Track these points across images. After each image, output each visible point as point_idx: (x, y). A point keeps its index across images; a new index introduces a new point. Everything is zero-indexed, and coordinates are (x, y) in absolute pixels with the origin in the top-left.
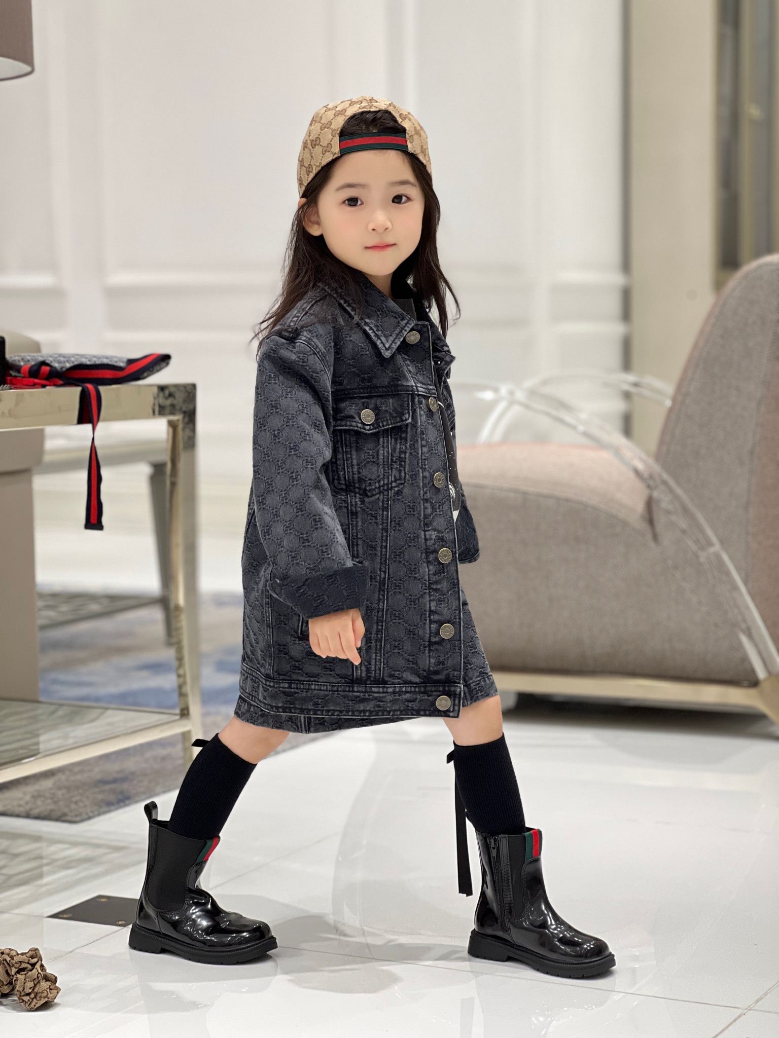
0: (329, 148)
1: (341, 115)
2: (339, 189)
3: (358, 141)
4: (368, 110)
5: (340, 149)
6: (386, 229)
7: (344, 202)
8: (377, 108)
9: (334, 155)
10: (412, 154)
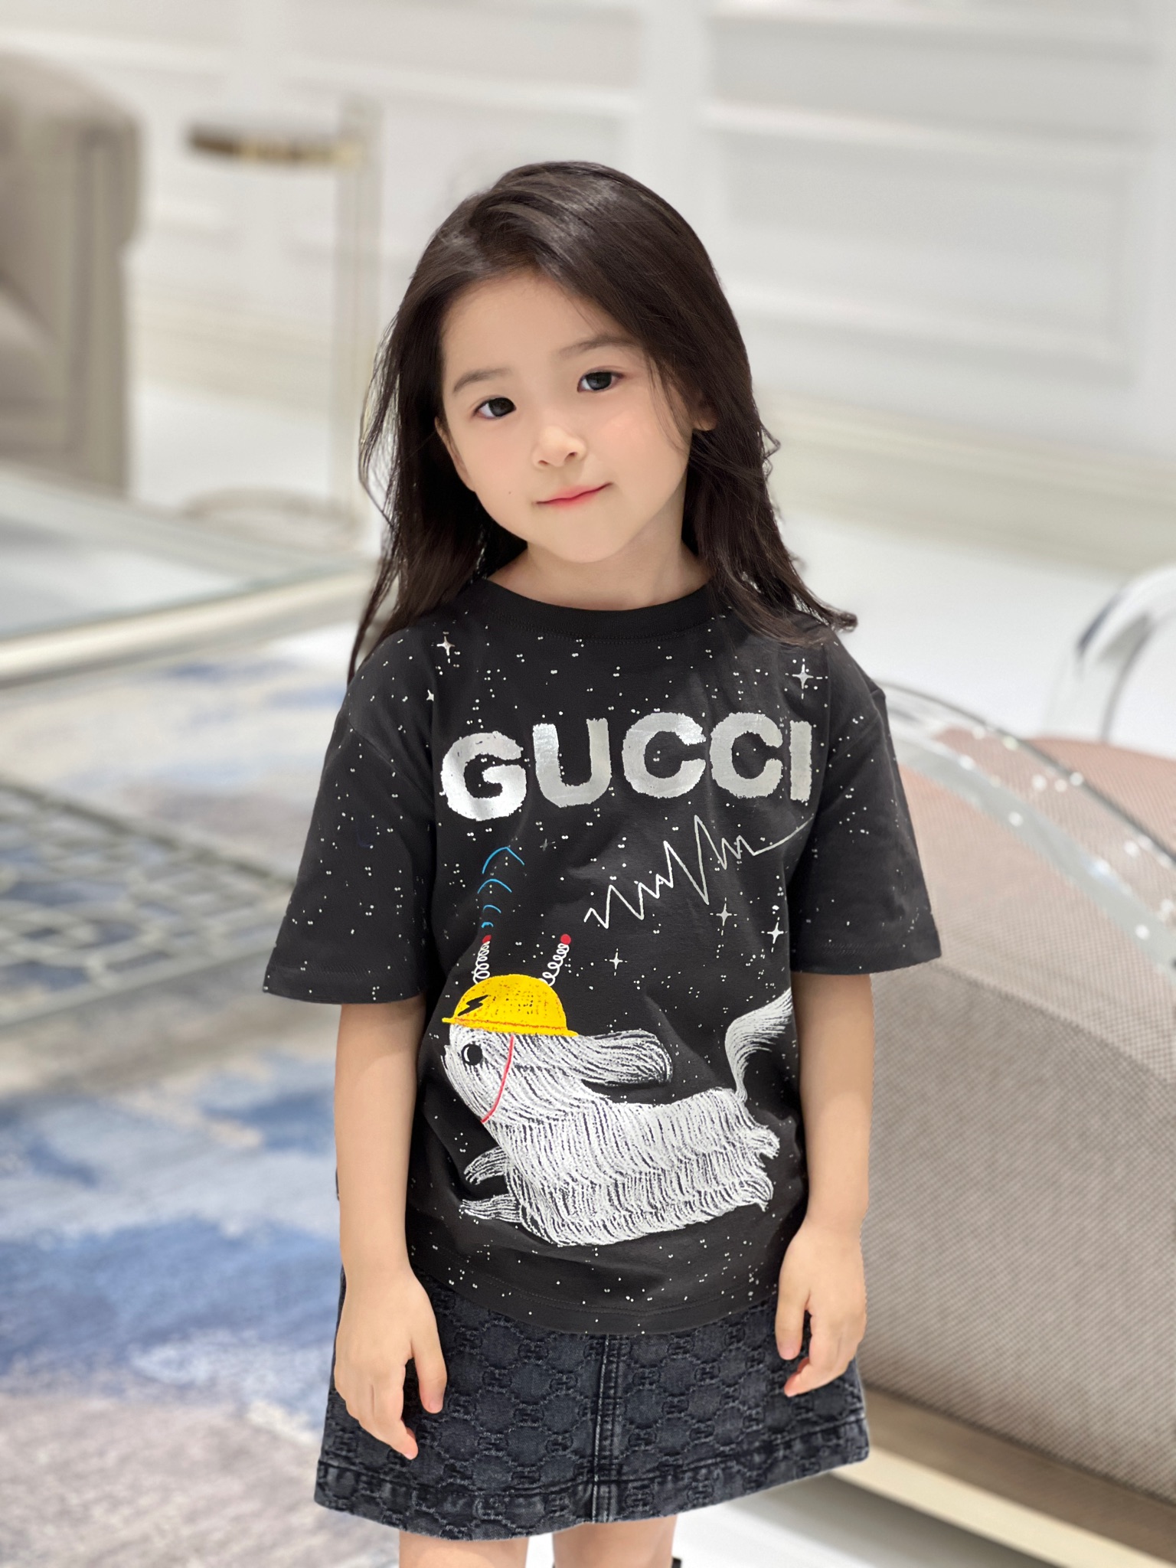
2: (458, 387)
6: (572, 455)
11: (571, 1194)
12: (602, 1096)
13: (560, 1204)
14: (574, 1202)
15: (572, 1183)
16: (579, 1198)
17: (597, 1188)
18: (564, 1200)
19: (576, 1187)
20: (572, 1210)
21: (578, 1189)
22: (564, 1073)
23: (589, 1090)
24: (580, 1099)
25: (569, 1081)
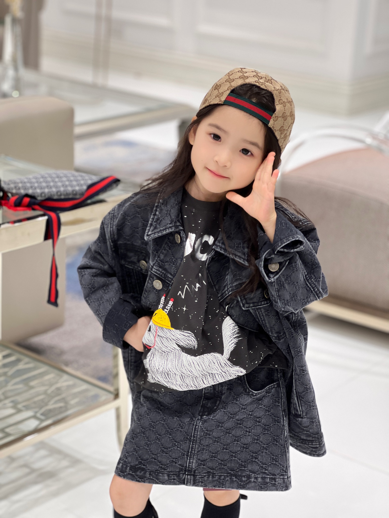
0: (220, 96)
1: (243, 79)
2: (211, 125)
3: (239, 101)
4: (259, 85)
5: (225, 100)
6: (226, 166)
7: (210, 134)
8: (266, 87)
9: (219, 101)
10: (270, 128)
11: (169, 374)
19: (171, 373)
22: (170, 340)
23: (177, 346)
24: (175, 348)
25: (172, 342)
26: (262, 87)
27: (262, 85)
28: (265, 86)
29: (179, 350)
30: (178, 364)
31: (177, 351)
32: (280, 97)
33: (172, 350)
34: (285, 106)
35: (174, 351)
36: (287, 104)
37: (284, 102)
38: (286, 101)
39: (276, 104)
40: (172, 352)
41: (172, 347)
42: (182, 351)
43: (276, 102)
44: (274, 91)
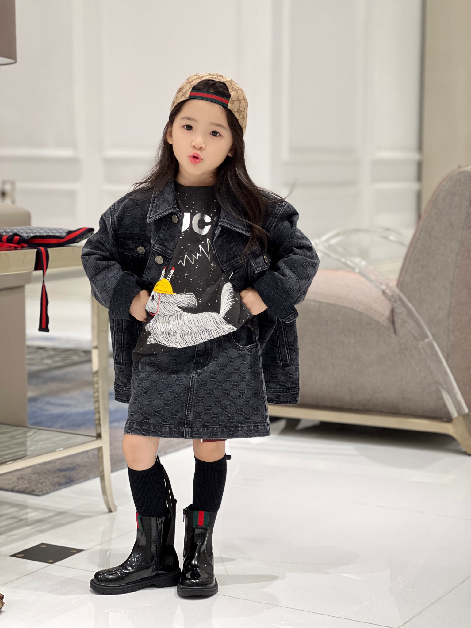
0: (185, 94)
3: (200, 94)
5: (189, 96)
6: (202, 148)
7: (184, 127)
9: (185, 99)
10: (229, 110)
11: (170, 334)
12: (181, 310)
13: (168, 336)
14: (171, 336)
15: (171, 331)
16: (172, 335)
17: (177, 333)
18: (169, 335)
19: (172, 332)
20: (171, 338)
21: (172, 333)
22: (172, 304)
23: (179, 308)
24: (176, 311)
25: (174, 306)
26: (215, 80)
27: (215, 79)
28: (218, 79)
29: (180, 311)
30: (179, 323)
31: (179, 312)
32: (232, 86)
33: (174, 313)
34: (238, 92)
35: (175, 313)
36: (239, 91)
37: (236, 89)
38: (237, 89)
39: (230, 92)
40: (174, 315)
41: (174, 310)
42: (183, 312)
43: (230, 90)
44: (226, 81)
